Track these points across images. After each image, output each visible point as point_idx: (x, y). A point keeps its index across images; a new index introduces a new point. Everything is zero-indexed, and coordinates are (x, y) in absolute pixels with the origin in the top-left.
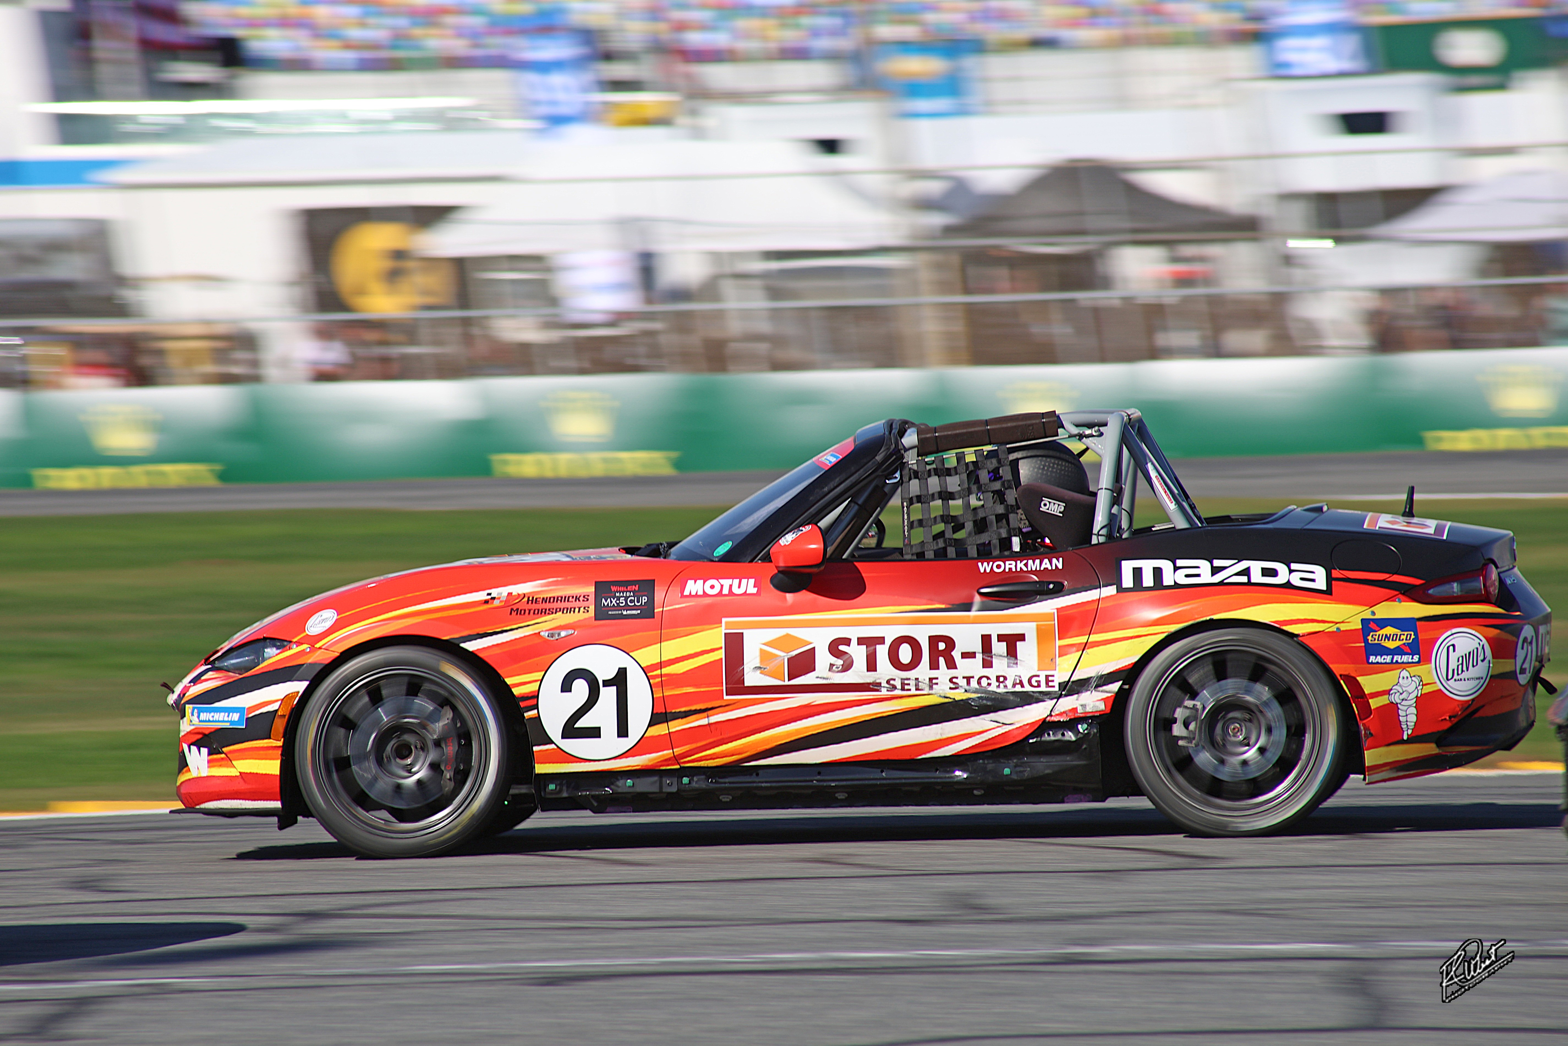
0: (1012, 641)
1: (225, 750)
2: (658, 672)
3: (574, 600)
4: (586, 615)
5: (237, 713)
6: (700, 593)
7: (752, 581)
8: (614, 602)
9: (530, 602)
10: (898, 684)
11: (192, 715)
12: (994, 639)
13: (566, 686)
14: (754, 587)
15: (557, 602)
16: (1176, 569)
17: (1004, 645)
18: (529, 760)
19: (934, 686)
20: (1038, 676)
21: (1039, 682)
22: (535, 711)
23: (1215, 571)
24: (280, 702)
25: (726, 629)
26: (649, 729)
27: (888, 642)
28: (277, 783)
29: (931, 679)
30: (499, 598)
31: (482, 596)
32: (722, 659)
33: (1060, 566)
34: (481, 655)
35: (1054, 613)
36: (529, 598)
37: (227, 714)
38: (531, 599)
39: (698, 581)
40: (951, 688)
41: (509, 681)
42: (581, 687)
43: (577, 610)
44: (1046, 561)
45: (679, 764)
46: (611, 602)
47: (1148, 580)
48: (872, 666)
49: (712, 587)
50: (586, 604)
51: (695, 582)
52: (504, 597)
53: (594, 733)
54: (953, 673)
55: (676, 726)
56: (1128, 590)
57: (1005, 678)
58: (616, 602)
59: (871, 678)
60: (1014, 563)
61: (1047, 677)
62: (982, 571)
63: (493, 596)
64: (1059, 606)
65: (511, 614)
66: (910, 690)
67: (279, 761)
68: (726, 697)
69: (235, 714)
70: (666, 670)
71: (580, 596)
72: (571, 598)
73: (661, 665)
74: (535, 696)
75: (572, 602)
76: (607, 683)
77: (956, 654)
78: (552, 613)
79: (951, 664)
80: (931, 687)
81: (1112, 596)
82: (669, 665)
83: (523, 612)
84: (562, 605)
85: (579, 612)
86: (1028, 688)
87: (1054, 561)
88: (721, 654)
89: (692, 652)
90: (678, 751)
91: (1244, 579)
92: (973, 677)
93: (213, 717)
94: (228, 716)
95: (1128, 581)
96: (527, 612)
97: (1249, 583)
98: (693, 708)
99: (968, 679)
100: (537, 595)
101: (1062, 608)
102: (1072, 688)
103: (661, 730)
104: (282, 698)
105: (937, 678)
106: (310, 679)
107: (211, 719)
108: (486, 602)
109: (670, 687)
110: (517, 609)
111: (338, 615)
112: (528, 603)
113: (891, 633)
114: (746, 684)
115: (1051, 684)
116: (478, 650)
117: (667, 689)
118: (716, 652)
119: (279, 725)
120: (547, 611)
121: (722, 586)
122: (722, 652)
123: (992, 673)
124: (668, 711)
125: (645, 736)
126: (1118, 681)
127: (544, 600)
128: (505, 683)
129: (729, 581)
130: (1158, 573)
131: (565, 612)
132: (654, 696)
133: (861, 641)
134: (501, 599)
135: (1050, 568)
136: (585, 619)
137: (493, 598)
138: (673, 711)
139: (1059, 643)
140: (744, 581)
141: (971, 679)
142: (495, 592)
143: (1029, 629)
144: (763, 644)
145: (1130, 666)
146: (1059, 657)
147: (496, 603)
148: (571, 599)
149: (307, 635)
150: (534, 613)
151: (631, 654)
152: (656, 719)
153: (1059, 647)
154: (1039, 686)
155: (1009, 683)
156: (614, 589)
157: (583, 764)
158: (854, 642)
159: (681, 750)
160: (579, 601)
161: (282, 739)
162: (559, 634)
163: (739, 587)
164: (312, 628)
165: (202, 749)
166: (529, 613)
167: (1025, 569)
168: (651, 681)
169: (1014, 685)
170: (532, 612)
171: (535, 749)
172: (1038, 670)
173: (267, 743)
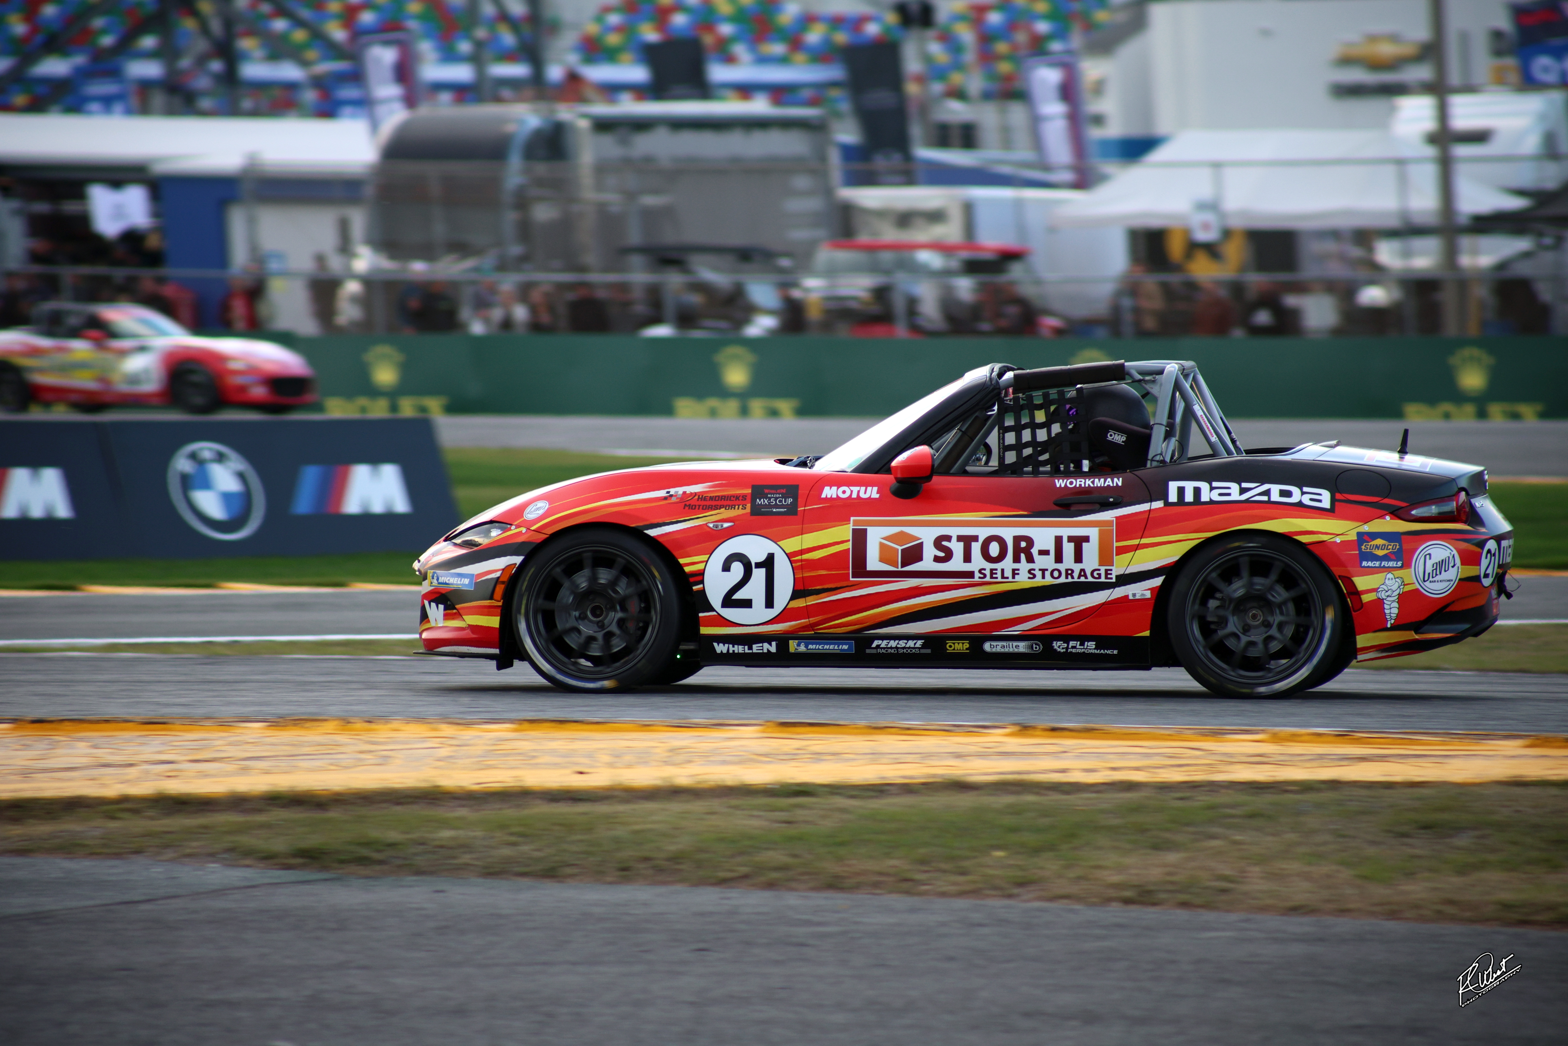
0: (1079, 542)
1: (457, 606)
2: (799, 558)
3: (734, 499)
4: (744, 512)
5: (468, 578)
6: (834, 496)
7: (875, 489)
8: (766, 501)
9: (700, 499)
10: (988, 573)
11: (433, 578)
12: (1065, 540)
13: (726, 568)
14: (877, 493)
15: (721, 500)
16: (1212, 489)
17: (1072, 544)
18: (696, 623)
19: (1016, 576)
20: (1099, 570)
21: (1099, 575)
22: (701, 586)
23: (1243, 491)
24: (500, 572)
25: (853, 526)
26: (791, 602)
27: (981, 540)
28: (497, 635)
29: (1014, 570)
30: (676, 496)
31: (662, 493)
32: (849, 549)
33: (1120, 484)
34: (660, 540)
35: (1113, 520)
36: (699, 496)
37: (459, 579)
38: (700, 497)
39: (833, 488)
40: (1029, 578)
41: (682, 561)
42: (738, 569)
43: (737, 507)
44: (1109, 480)
45: (813, 630)
46: (764, 501)
47: (1189, 497)
48: (967, 558)
49: (844, 492)
50: (744, 502)
51: (831, 488)
52: (680, 494)
53: (747, 604)
54: (1031, 566)
55: (811, 601)
56: (1173, 504)
57: (1073, 571)
58: (767, 501)
59: (967, 567)
60: (1083, 481)
61: (1106, 570)
62: (1058, 486)
63: (671, 493)
64: (1118, 515)
65: (684, 508)
66: (997, 578)
67: (499, 618)
68: (851, 579)
69: (466, 579)
70: (806, 556)
71: (740, 496)
72: (732, 497)
73: (802, 552)
74: (702, 573)
75: (733, 500)
76: (759, 565)
77: (1034, 551)
78: (717, 509)
79: (1030, 559)
80: (1014, 577)
81: (1160, 508)
82: (808, 553)
83: (694, 506)
84: (725, 503)
85: (738, 509)
86: (1090, 579)
87: (1116, 480)
88: (849, 545)
89: (826, 543)
90: (813, 620)
91: (1265, 498)
92: (1047, 570)
93: (449, 580)
94: (461, 581)
95: (1173, 497)
96: (697, 507)
97: (1269, 502)
98: (826, 586)
99: (1043, 571)
100: (705, 494)
101: (1120, 516)
102: (1125, 579)
103: (800, 603)
104: (503, 567)
105: (1018, 570)
106: (526, 553)
107: (447, 582)
108: (665, 498)
109: (808, 570)
110: (690, 505)
111: (549, 505)
112: (698, 500)
113: (983, 533)
114: (868, 569)
115: (1109, 576)
116: (658, 535)
117: (805, 572)
118: (845, 544)
119: (500, 589)
120: (713, 508)
121: (852, 491)
122: (850, 544)
123: (1062, 567)
124: (806, 589)
125: (787, 607)
126: (1162, 576)
127: (711, 498)
128: (679, 562)
129: (858, 488)
130: (1197, 491)
131: (727, 508)
132: (796, 577)
133: (960, 538)
134: (678, 497)
135: (1112, 485)
136: (743, 514)
137: (671, 496)
138: (810, 589)
139: (1116, 544)
140: (869, 489)
141: (1046, 572)
142: (673, 491)
143: (1093, 533)
144: (882, 538)
145: (1172, 564)
146: (1116, 555)
147: (674, 499)
148: (732, 499)
149: (525, 519)
150: (703, 509)
151: (778, 543)
152: (796, 594)
153: (1116, 547)
154: (1100, 577)
155: (1076, 575)
156: (766, 491)
157: (737, 628)
158: (954, 539)
159: (815, 620)
160: (739, 500)
161: (502, 601)
162: (722, 526)
163: (865, 493)
164: (528, 515)
165: (440, 605)
166: (699, 509)
167: (1092, 485)
168: (793, 564)
169: (1079, 578)
170: (701, 507)
171: (701, 615)
172: (1099, 566)
173: (490, 603)
